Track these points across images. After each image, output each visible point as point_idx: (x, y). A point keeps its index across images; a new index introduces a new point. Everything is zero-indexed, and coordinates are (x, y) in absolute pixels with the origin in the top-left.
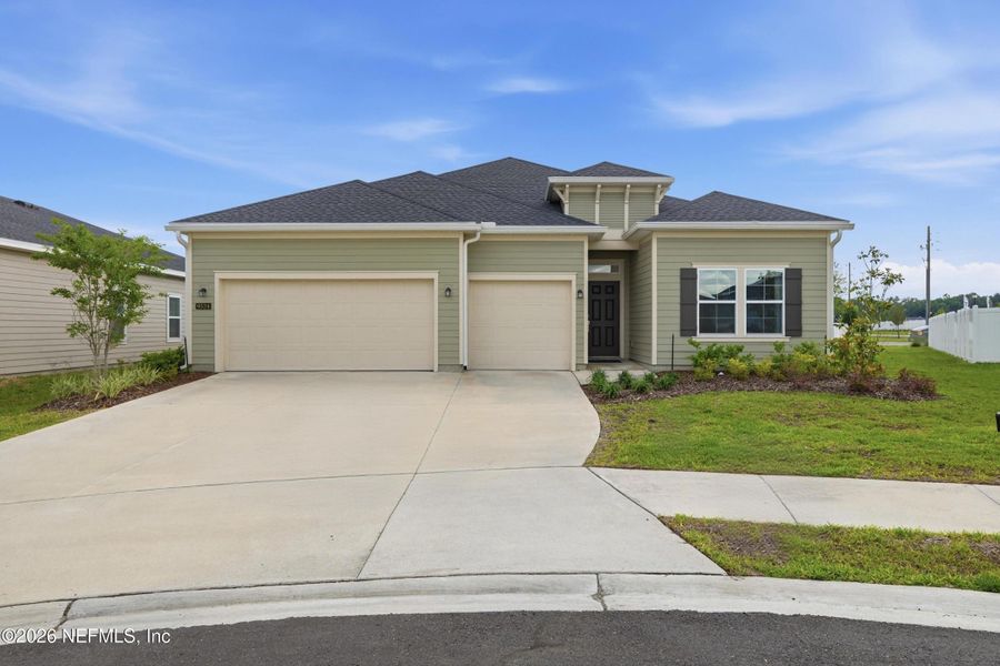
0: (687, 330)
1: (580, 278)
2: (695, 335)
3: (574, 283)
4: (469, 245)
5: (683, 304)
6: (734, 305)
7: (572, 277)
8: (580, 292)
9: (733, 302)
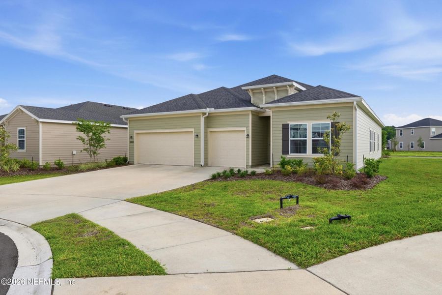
0: (285, 151)
1: (248, 129)
2: (289, 154)
3: (246, 131)
4: (205, 118)
5: (283, 140)
6: (306, 140)
7: (245, 129)
8: (248, 135)
9: (305, 139)
